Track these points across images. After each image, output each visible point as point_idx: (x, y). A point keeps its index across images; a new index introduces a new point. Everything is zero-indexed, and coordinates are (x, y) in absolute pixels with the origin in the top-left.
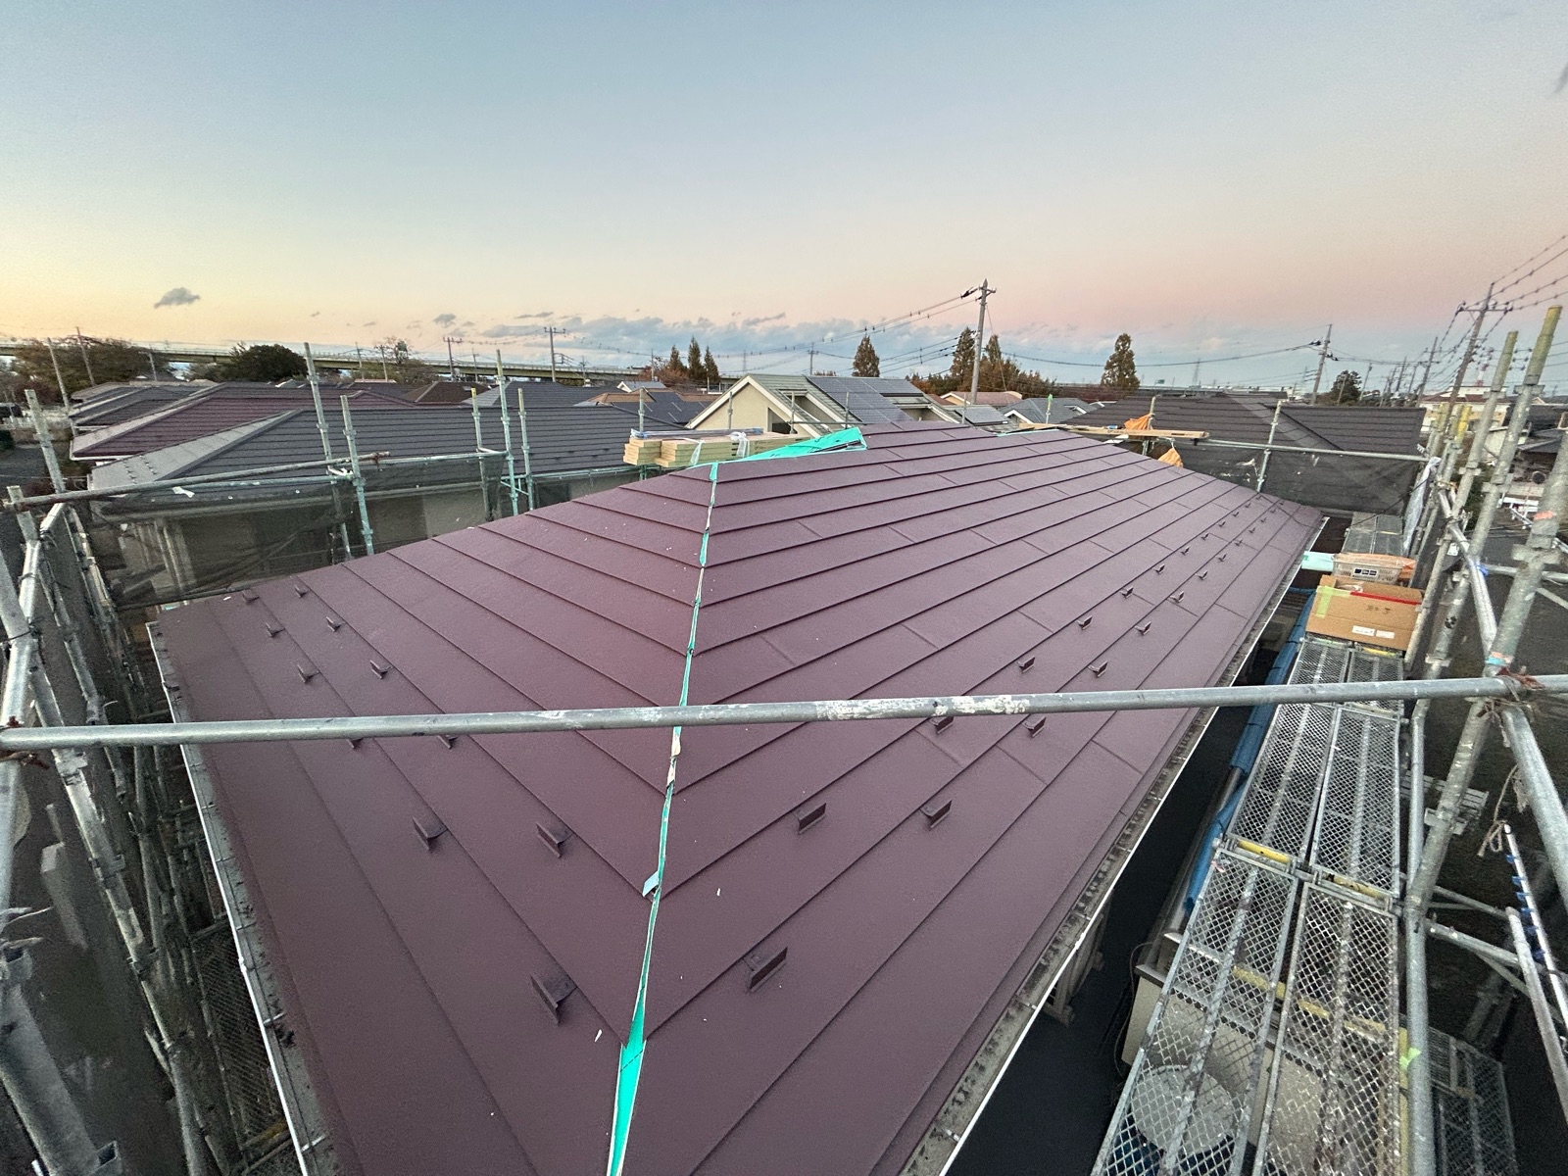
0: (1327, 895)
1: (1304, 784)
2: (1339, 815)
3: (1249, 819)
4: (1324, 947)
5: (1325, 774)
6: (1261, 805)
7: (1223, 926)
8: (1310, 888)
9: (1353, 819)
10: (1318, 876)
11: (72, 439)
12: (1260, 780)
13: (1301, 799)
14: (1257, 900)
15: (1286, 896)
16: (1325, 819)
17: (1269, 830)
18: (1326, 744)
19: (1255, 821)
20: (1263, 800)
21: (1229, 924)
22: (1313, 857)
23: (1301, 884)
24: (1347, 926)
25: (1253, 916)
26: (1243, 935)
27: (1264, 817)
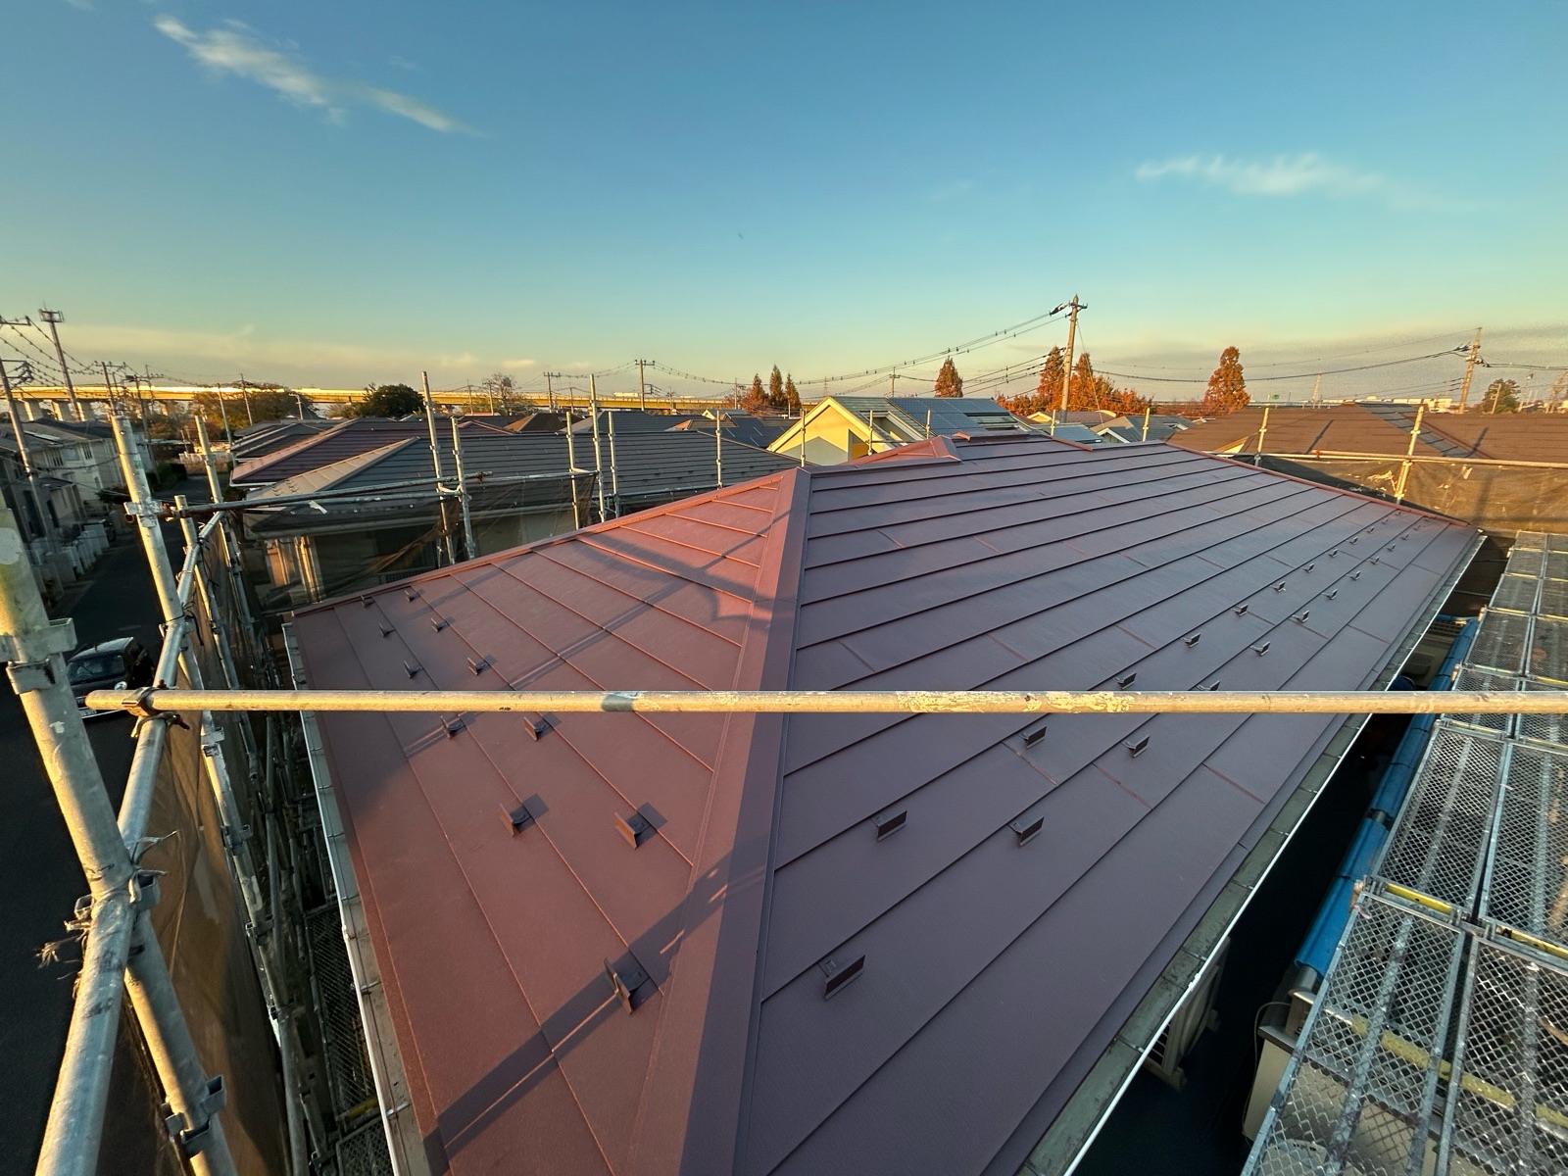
0: (1503, 953)
1: (1469, 828)
2: (1515, 863)
3: (1400, 861)
4: (1502, 1013)
5: (1494, 815)
6: (1414, 846)
7: (1371, 979)
8: (1481, 944)
9: (1534, 868)
10: (1490, 930)
11: (233, 469)
12: (1412, 819)
13: (1465, 843)
14: (1412, 952)
15: (1450, 950)
16: (1497, 867)
17: (1426, 874)
18: (1495, 780)
19: (1408, 864)
20: (1417, 841)
21: (1378, 977)
22: (1483, 909)
23: (1469, 938)
24: (1533, 990)
25: (1408, 970)
26: (1396, 991)
27: (1418, 861)
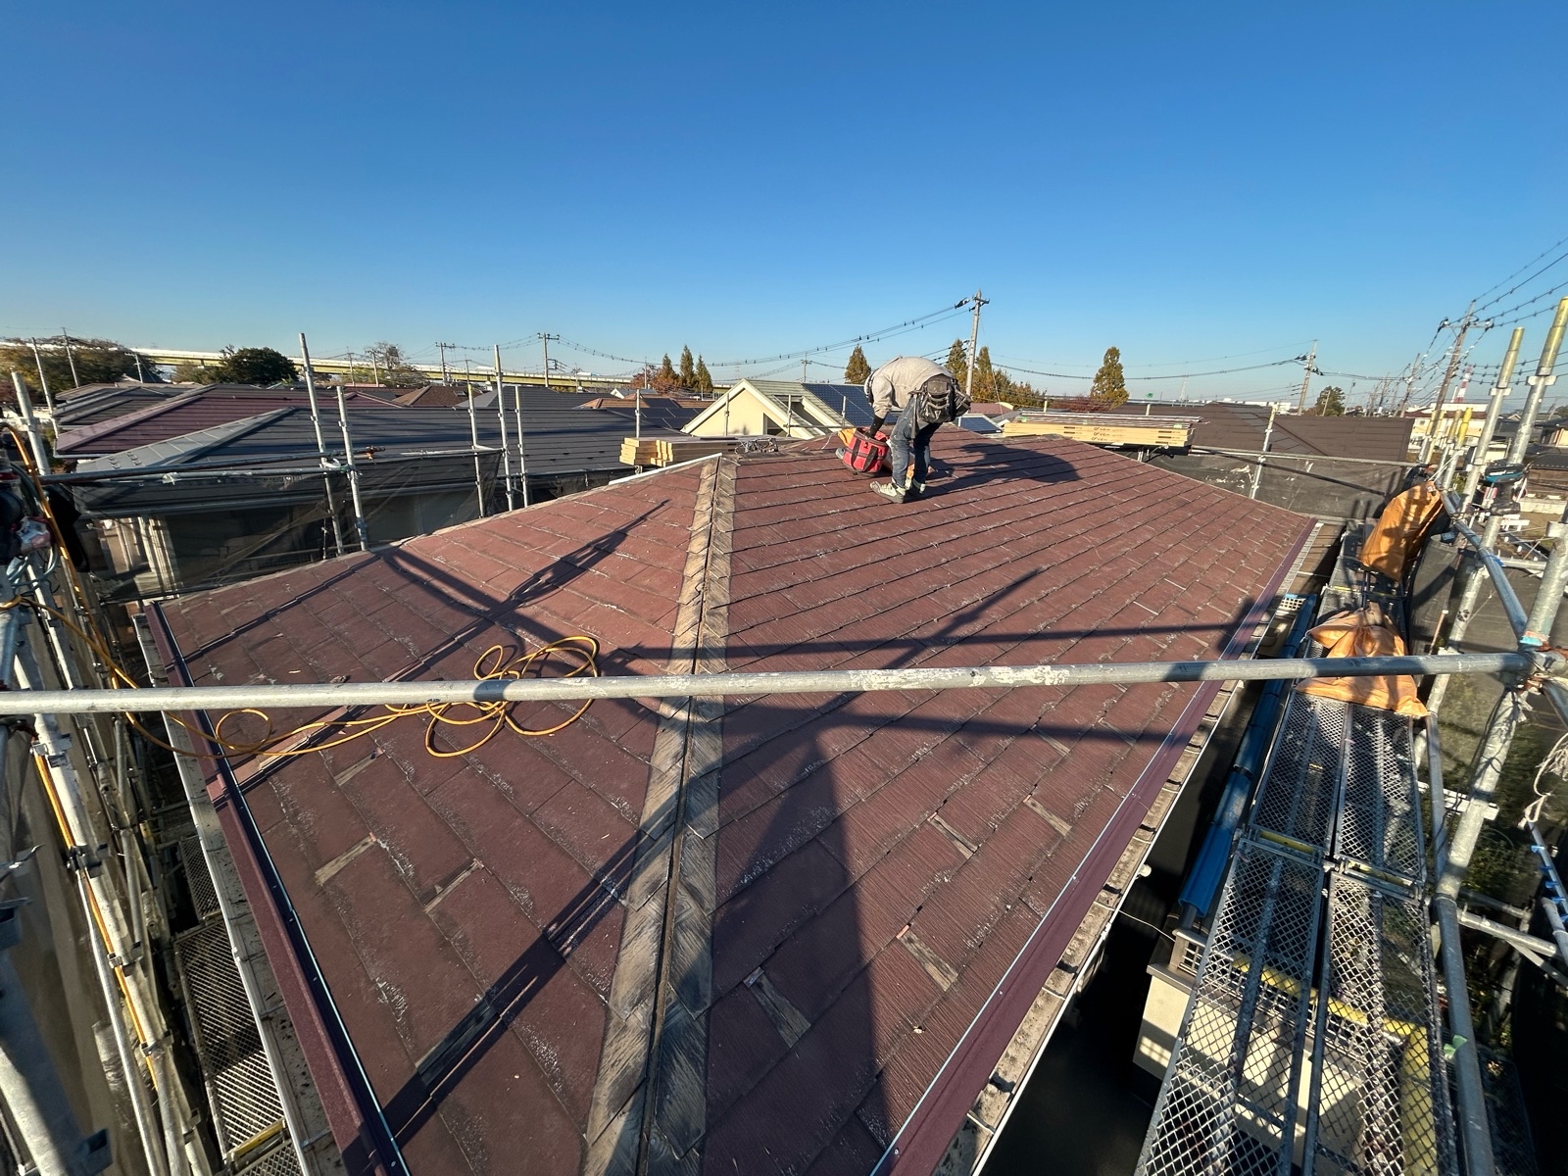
3: (1271, 809)
9: (1374, 809)
10: (1344, 866)
11: (56, 438)
14: (1284, 889)
15: (1314, 885)
17: (1291, 820)
19: (1277, 812)
20: (1283, 791)
22: (1339, 847)
25: (1281, 905)
26: (1273, 924)
27: (1285, 809)
